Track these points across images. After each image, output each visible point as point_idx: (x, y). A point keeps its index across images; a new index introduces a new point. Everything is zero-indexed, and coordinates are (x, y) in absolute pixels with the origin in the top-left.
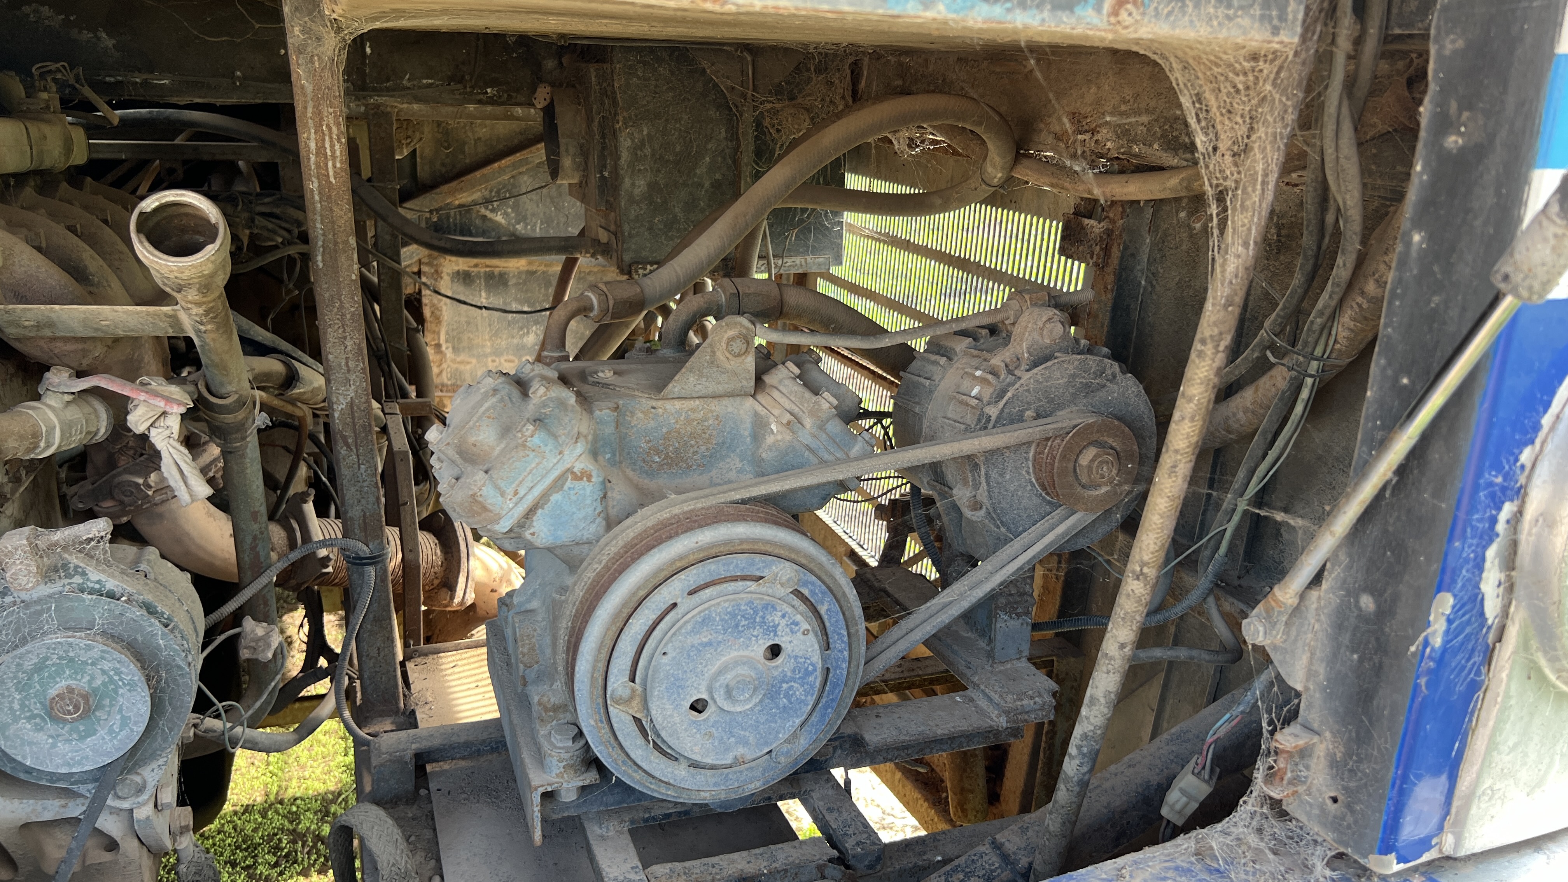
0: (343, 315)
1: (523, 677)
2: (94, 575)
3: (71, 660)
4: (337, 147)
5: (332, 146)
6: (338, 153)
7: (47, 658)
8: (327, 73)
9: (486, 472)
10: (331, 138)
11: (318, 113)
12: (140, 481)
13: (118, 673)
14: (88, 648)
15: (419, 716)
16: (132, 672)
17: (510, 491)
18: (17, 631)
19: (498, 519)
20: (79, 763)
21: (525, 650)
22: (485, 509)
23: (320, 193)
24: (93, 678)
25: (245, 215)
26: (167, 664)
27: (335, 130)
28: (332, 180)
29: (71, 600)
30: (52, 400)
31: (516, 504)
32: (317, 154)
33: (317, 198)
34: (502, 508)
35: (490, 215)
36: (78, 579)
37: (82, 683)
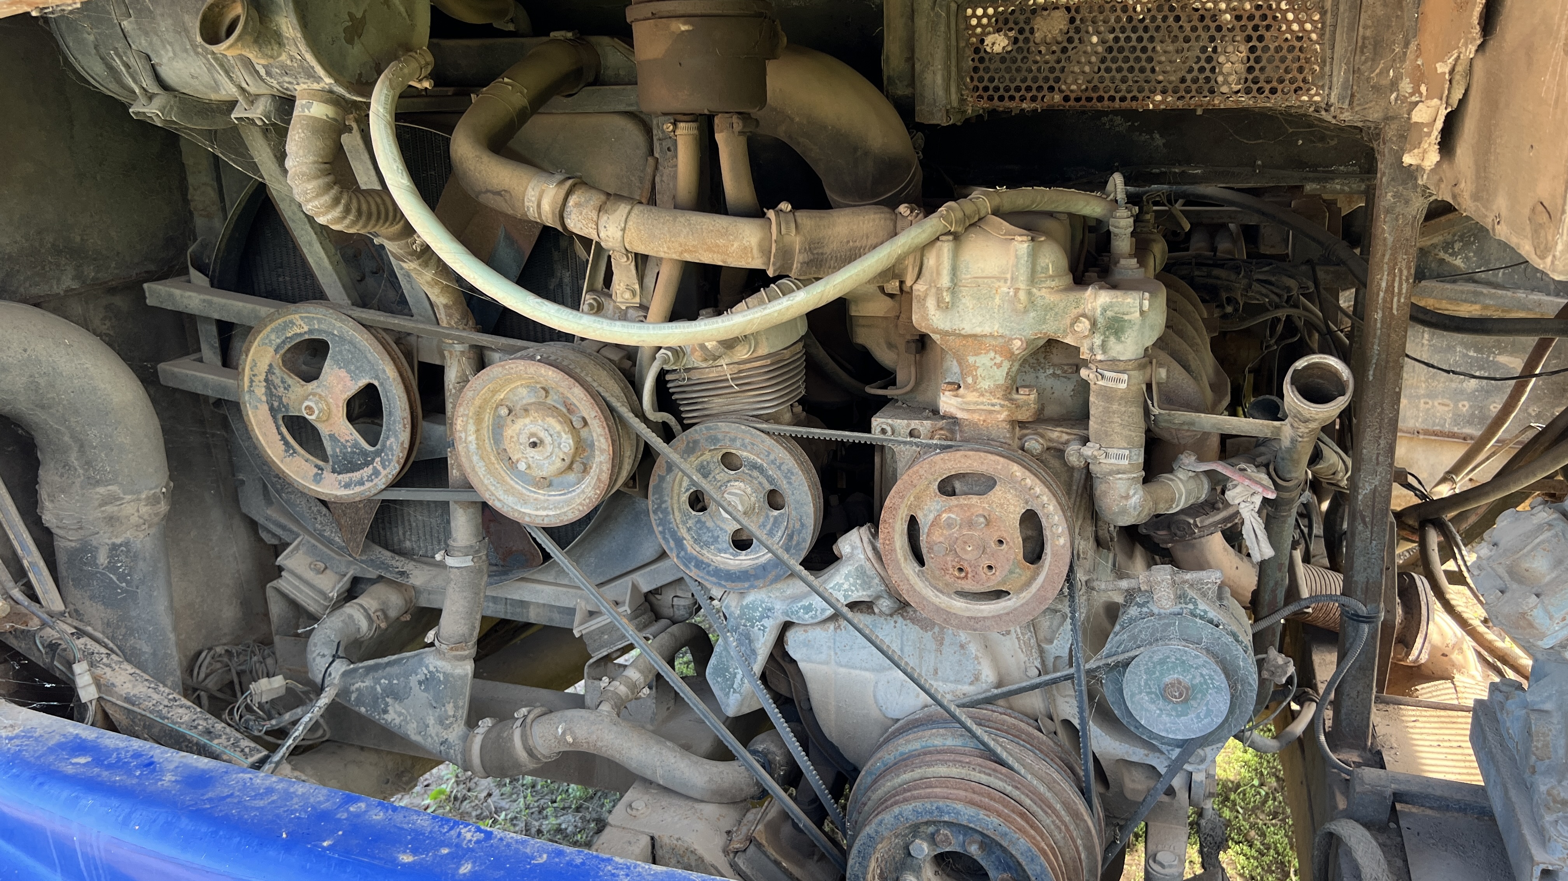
0: (1382, 419)
1: (1534, 767)
2: (1202, 606)
3: (1183, 662)
4: (1405, 285)
5: (1401, 284)
6: (1404, 291)
7: (1168, 657)
8: (1409, 228)
9: (1538, 595)
10: (1401, 279)
11: (1394, 260)
12: (1192, 521)
13: (1212, 679)
14: (1197, 657)
15: (1386, 758)
16: (1220, 679)
17: (1558, 616)
18: (1152, 635)
19: (1543, 636)
20: (1174, 732)
21: (1539, 745)
22: (1531, 625)
23: (1382, 322)
24: (1194, 677)
25: (1245, 281)
26: (1242, 680)
27: (1405, 273)
28: (1395, 312)
29: (1188, 621)
30: (1181, 474)
31: (1562, 628)
32: (1386, 291)
33: (1379, 325)
34: (1548, 629)
35: (1447, 258)
36: (1191, 606)
37: (1186, 679)
